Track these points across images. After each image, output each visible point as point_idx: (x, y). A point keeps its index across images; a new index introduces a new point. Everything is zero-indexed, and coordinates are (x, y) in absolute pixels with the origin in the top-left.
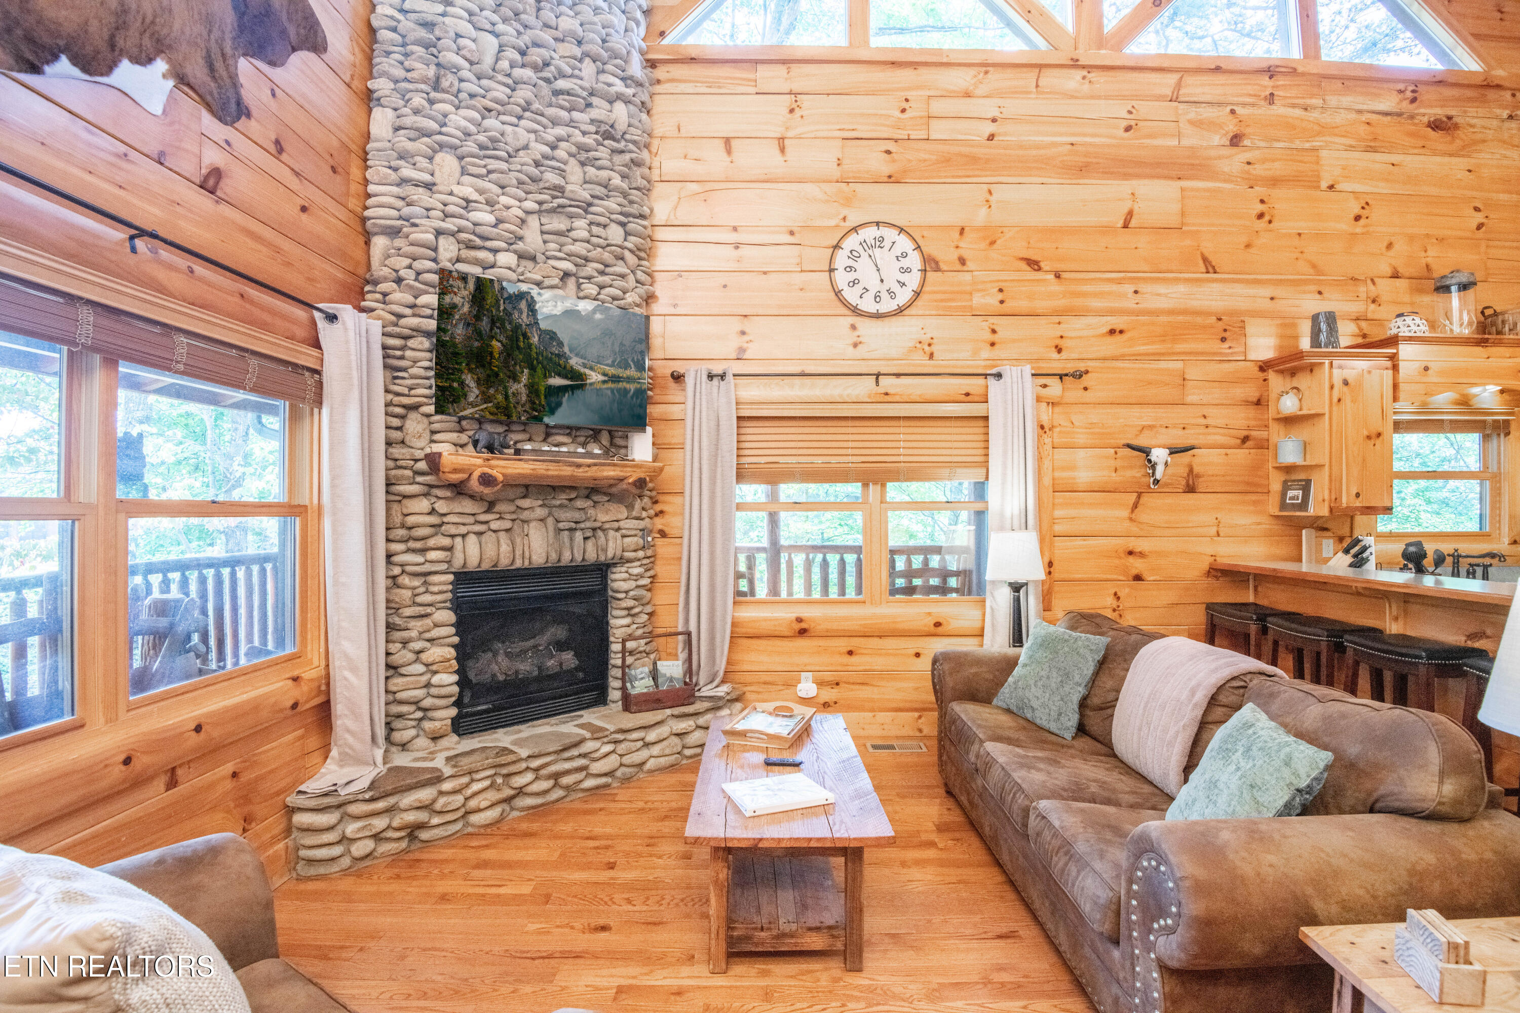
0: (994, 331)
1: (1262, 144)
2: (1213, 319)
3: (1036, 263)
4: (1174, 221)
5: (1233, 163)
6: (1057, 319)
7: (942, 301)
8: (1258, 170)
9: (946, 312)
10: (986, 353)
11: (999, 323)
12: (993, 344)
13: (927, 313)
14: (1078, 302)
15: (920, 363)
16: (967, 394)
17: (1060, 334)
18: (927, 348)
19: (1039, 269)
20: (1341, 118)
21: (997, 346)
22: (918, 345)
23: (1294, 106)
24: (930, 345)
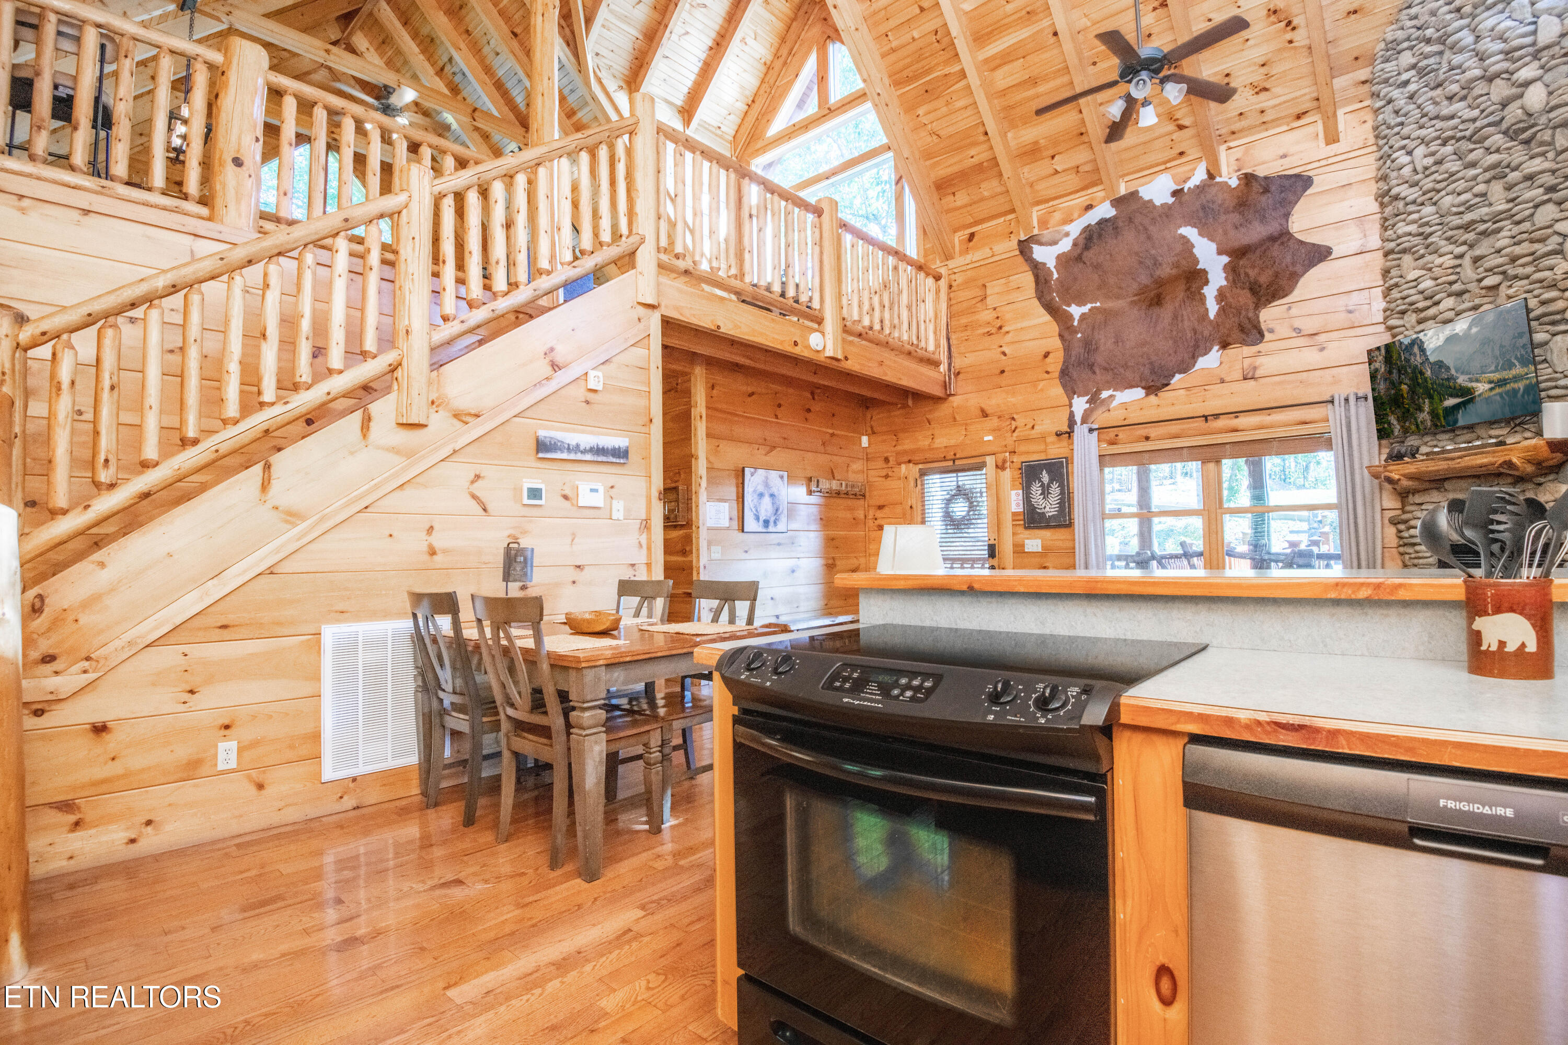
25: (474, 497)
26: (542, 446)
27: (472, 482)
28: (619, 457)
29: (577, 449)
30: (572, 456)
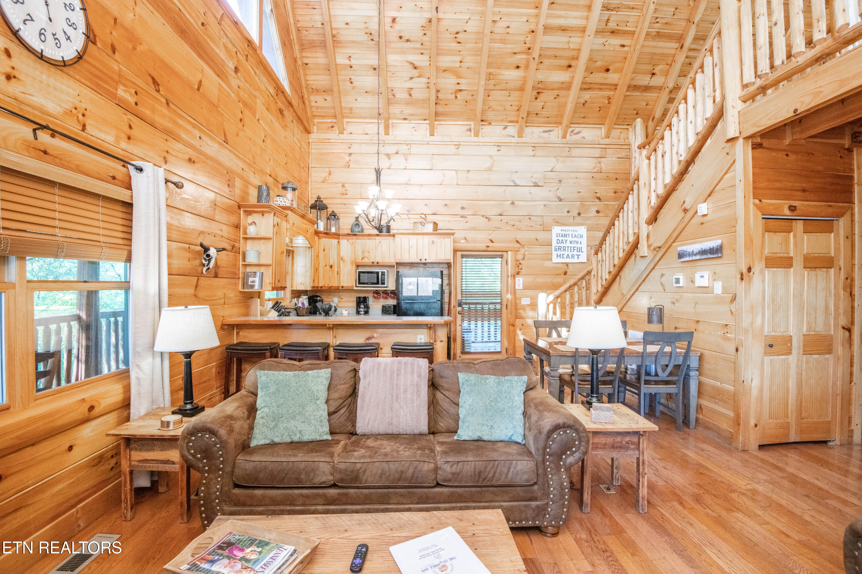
0: (130, 127)
1: (243, 80)
2: (225, 172)
3: (158, 85)
4: (215, 101)
5: (235, 82)
6: (166, 137)
7: (96, 76)
8: (241, 93)
9: (97, 89)
10: (124, 145)
11: (135, 121)
12: (129, 138)
13: (83, 81)
14: (177, 130)
15: (74, 129)
16: (114, 178)
17: (166, 149)
18: (81, 117)
19: (158, 91)
20: (263, 87)
21: (132, 141)
22: (74, 111)
23: (253, 69)
24: (83, 115)
25: (662, 284)
26: (681, 256)
27: (661, 277)
28: (714, 254)
29: (692, 254)
30: (691, 258)
